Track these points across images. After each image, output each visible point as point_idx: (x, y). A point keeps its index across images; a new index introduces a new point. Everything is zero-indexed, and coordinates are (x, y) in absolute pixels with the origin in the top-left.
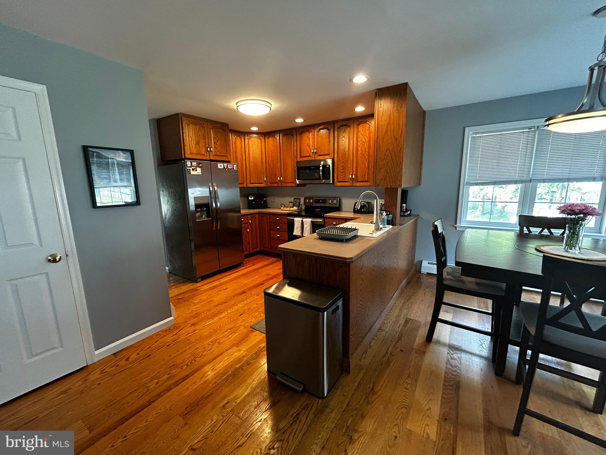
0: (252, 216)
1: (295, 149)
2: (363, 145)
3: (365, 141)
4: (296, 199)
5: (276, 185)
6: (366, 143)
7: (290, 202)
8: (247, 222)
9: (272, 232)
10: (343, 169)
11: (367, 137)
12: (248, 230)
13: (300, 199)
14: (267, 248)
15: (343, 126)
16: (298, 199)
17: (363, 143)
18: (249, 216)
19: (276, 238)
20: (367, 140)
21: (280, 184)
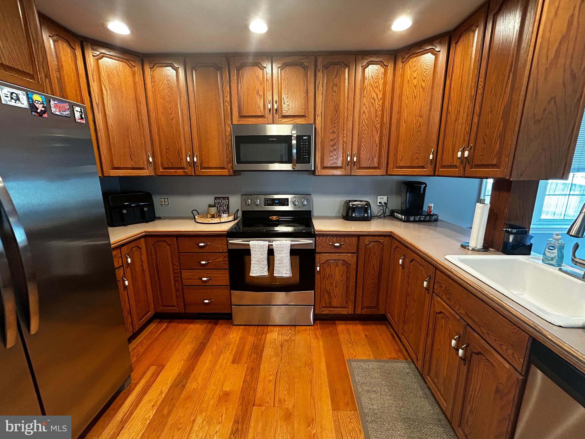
0: (132, 245)
1: (228, 99)
2: (373, 104)
3: (375, 98)
4: (219, 198)
5: (180, 172)
6: (376, 101)
7: (210, 206)
8: (121, 264)
9: (186, 274)
10: (333, 146)
11: (380, 91)
12: (127, 283)
13: (228, 198)
14: (174, 306)
15: (334, 64)
16: (224, 198)
17: (373, 101)
18: (124, 249)
19: (201, 284)
20: (380, 96)
21: (190, 171)
